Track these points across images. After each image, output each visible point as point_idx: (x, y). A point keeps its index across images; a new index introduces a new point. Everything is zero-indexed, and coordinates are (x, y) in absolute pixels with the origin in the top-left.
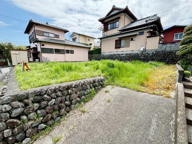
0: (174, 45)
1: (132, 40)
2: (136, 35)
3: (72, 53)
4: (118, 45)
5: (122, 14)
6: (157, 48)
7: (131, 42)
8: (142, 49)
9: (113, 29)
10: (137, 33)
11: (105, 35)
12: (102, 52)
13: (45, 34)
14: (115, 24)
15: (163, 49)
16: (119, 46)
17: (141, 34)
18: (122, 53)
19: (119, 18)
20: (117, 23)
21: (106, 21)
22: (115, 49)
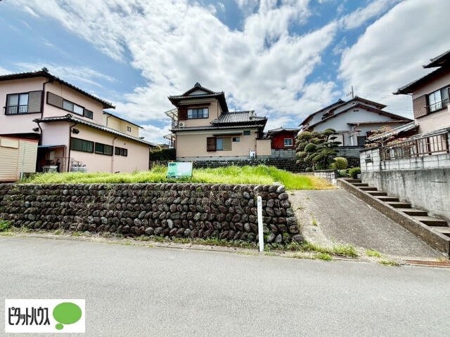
0: (286, 152)
1: (234, 140)
2: (240, 134)
3: (123, 155)
4: (212, 145)
5: (214, 99)
6: (270, 154)
7: (234, 144)
8: (251, 155)
9: (198, 118)
10: (242, 131)
11: (183, 126)
12: (177, 156)
13: (66, 106)
14: (200, 111)
15: (277, 156)
16: (213, 147)
17: (247, 133)
18: (220, 159)
19: (209, 104)
20: (206, 111)
21: (183, 103)
22: (207, 153)
